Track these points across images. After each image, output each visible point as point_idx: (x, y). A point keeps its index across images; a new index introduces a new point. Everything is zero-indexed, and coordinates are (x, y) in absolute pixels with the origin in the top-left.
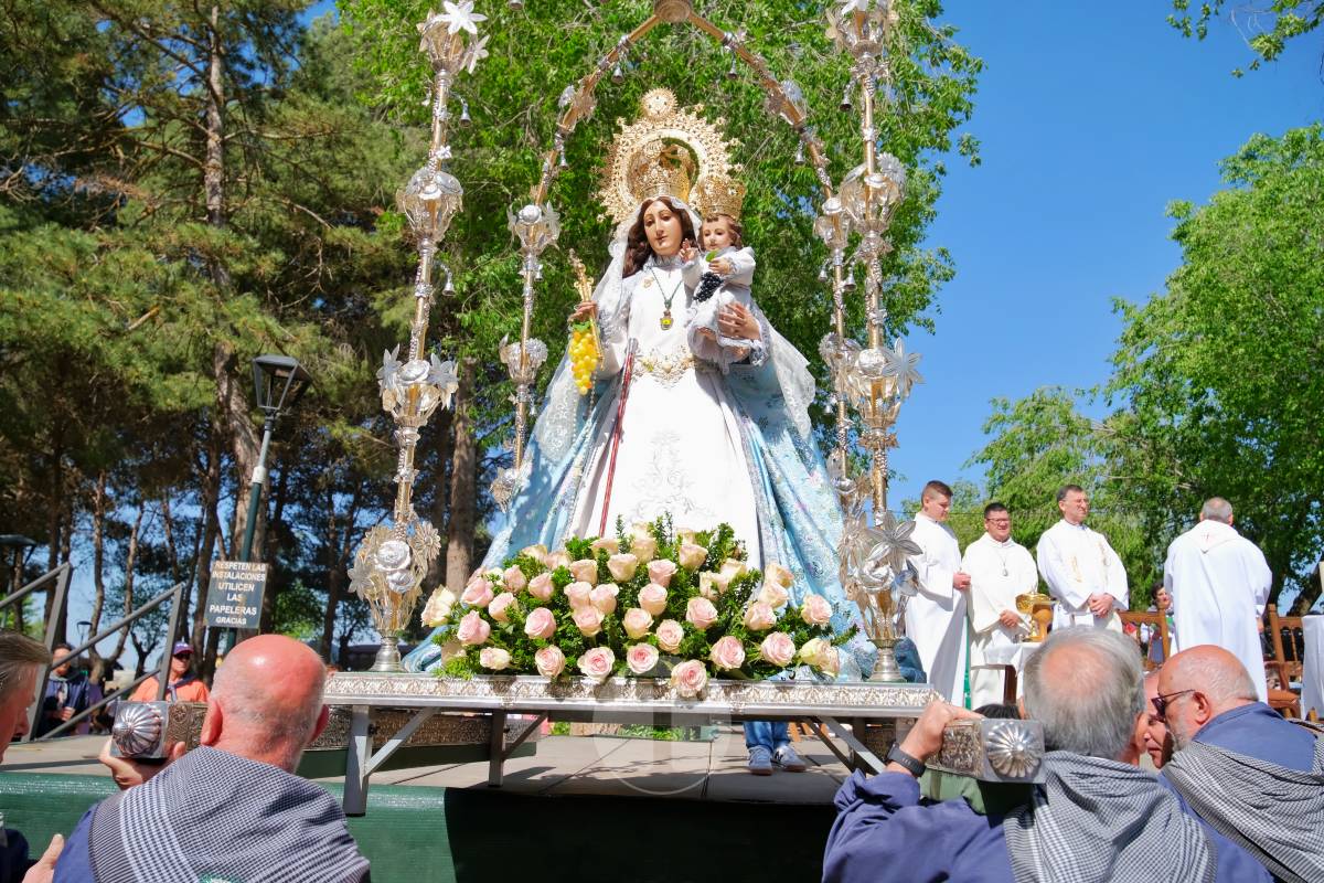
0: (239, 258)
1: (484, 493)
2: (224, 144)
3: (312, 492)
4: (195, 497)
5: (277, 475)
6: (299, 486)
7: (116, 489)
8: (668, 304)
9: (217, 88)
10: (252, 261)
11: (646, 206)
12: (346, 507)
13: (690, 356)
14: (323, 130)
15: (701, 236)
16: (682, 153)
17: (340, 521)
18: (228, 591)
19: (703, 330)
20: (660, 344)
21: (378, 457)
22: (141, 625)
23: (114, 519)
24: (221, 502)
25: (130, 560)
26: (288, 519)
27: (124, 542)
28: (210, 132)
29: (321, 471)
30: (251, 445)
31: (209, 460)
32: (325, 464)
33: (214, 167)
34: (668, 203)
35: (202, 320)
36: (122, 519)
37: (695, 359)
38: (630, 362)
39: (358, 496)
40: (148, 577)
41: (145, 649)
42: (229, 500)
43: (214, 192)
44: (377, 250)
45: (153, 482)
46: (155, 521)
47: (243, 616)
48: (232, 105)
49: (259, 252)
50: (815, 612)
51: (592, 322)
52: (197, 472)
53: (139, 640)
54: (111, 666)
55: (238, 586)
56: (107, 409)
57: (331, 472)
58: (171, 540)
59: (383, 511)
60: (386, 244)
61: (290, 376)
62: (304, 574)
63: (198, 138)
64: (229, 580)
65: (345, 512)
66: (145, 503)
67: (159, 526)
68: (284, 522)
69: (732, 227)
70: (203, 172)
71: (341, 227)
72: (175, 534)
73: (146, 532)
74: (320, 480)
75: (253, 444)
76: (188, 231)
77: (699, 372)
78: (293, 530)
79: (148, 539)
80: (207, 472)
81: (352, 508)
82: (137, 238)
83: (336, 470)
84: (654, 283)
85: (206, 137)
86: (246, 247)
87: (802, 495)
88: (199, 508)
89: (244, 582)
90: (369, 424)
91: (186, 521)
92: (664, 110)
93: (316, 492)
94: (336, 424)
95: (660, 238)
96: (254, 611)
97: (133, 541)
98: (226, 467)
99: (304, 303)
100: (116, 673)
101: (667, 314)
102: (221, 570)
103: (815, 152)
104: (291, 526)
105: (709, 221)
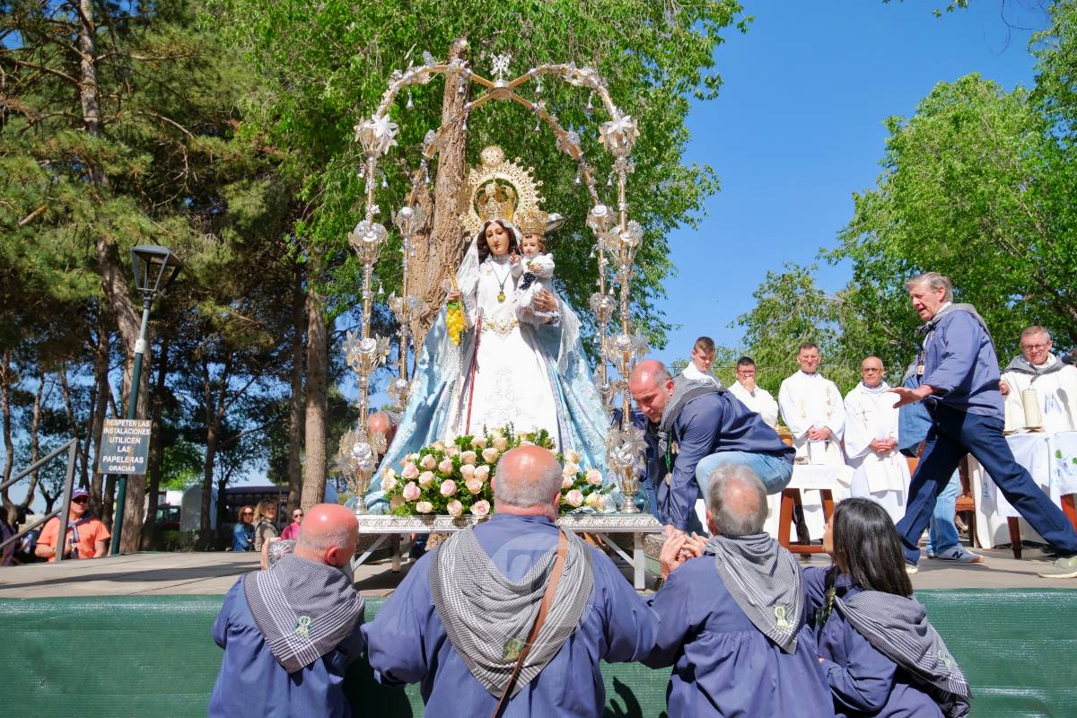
0: (114, 161)
1: (335, 360)
2: (96, 64)
3: (190, 362)
4: (89, 368)
5: (158, 348)
6: (178, 358)
7: (18, 364)
8: (502, 287)
9: (88, 15)
10: (125, 164)
11: (487, 225)
12: (219, 374)
13: (516, 319)
14: (184, 52)
15: (521, 245)
16: (509, 191)
17: (214, 386)
18: (118, 444)
19: (525, 308)
20: (498, 312)
21: (245, 331)
22: (49, 477)
23: (19, 388)
24: (110, 373)
25: (35, 422)
26: (170, 385)
27: (28, 408)
28: (82, 54)
29: (196, 344)
30: (133, 322)
31: (99, 337)
32: (200, 339)
33: (89, 84)
34: (501, 224)
35: (84, 216)
36: (26, 388)
37: (519, 321)
38: (480, 322)
39: (228, 364)
40: (51, 437)
41: (52, 497)
42: (118, 370)
43: (90, 107)
44: (235, 155)
45: (50, 357)
46: (55, 390)
47: (132, 465)
48: (102, 31)
49: (131, 155)
50: (594, 478)
51: (460, 304)
52: (89, 347)
53: (46, 489)
54: (23, 511)
55: (126, 440)
56: (7, 296)
57: (205, 345)
58: (69, 405)
59: (251, 377)
60: (243, 151)
61: (164, 262)
62: (186, 431)
63: (73, 58)
64: (119, 435)
65: (218, 378)
66: (45, 375)
67: (58, 394)
68: (167, 388)
69: (540, 241)
70: (79, 89)
71: (203, 137)
72: (73, 400)
73: (47, 399)
74: (196, 352)
75: (135, 321)
76: (65, 138)
77: (521, 328)
78: (175, 394)
79: (49, 405)
80: (97, 348)
81: (224, 375)
82: (22, 145)
83: (210, 343)
84: (493, 273)
85: (80, 59)
86: (119, 152)
87: (581, 401)
88: (93, 378)
89: (131, 436)
90: (236, 305)
91: (82, 389)
92: (496, 160)
93: (193, 363)
94: (207, 304)
95: (497, 245)
96: (141, 460)
97: (36, 407)
98: (113, 343)
99: (174, 202)
100: (28, 517)
101: (502, 293)
102: (111, 427)
103: (588, 176)
104: (173, 391)
105: (527, 237)
